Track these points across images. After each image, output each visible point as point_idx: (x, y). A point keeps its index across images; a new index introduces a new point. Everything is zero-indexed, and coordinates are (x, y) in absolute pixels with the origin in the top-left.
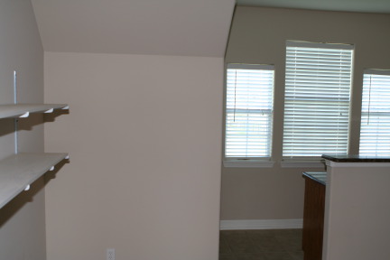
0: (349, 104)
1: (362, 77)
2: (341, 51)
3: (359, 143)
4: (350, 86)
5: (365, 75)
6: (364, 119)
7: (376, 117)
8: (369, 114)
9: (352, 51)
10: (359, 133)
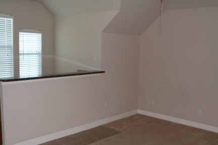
0: (12, 49)
1: (19, 34)
2: (6, 19)
3: (19, 70)
4: (12, 39)
5: (20, 33)
6: (21, 57)
7: (28, 56)
8: (23, 54)
9: (12, 19)
10: (19, 65)
